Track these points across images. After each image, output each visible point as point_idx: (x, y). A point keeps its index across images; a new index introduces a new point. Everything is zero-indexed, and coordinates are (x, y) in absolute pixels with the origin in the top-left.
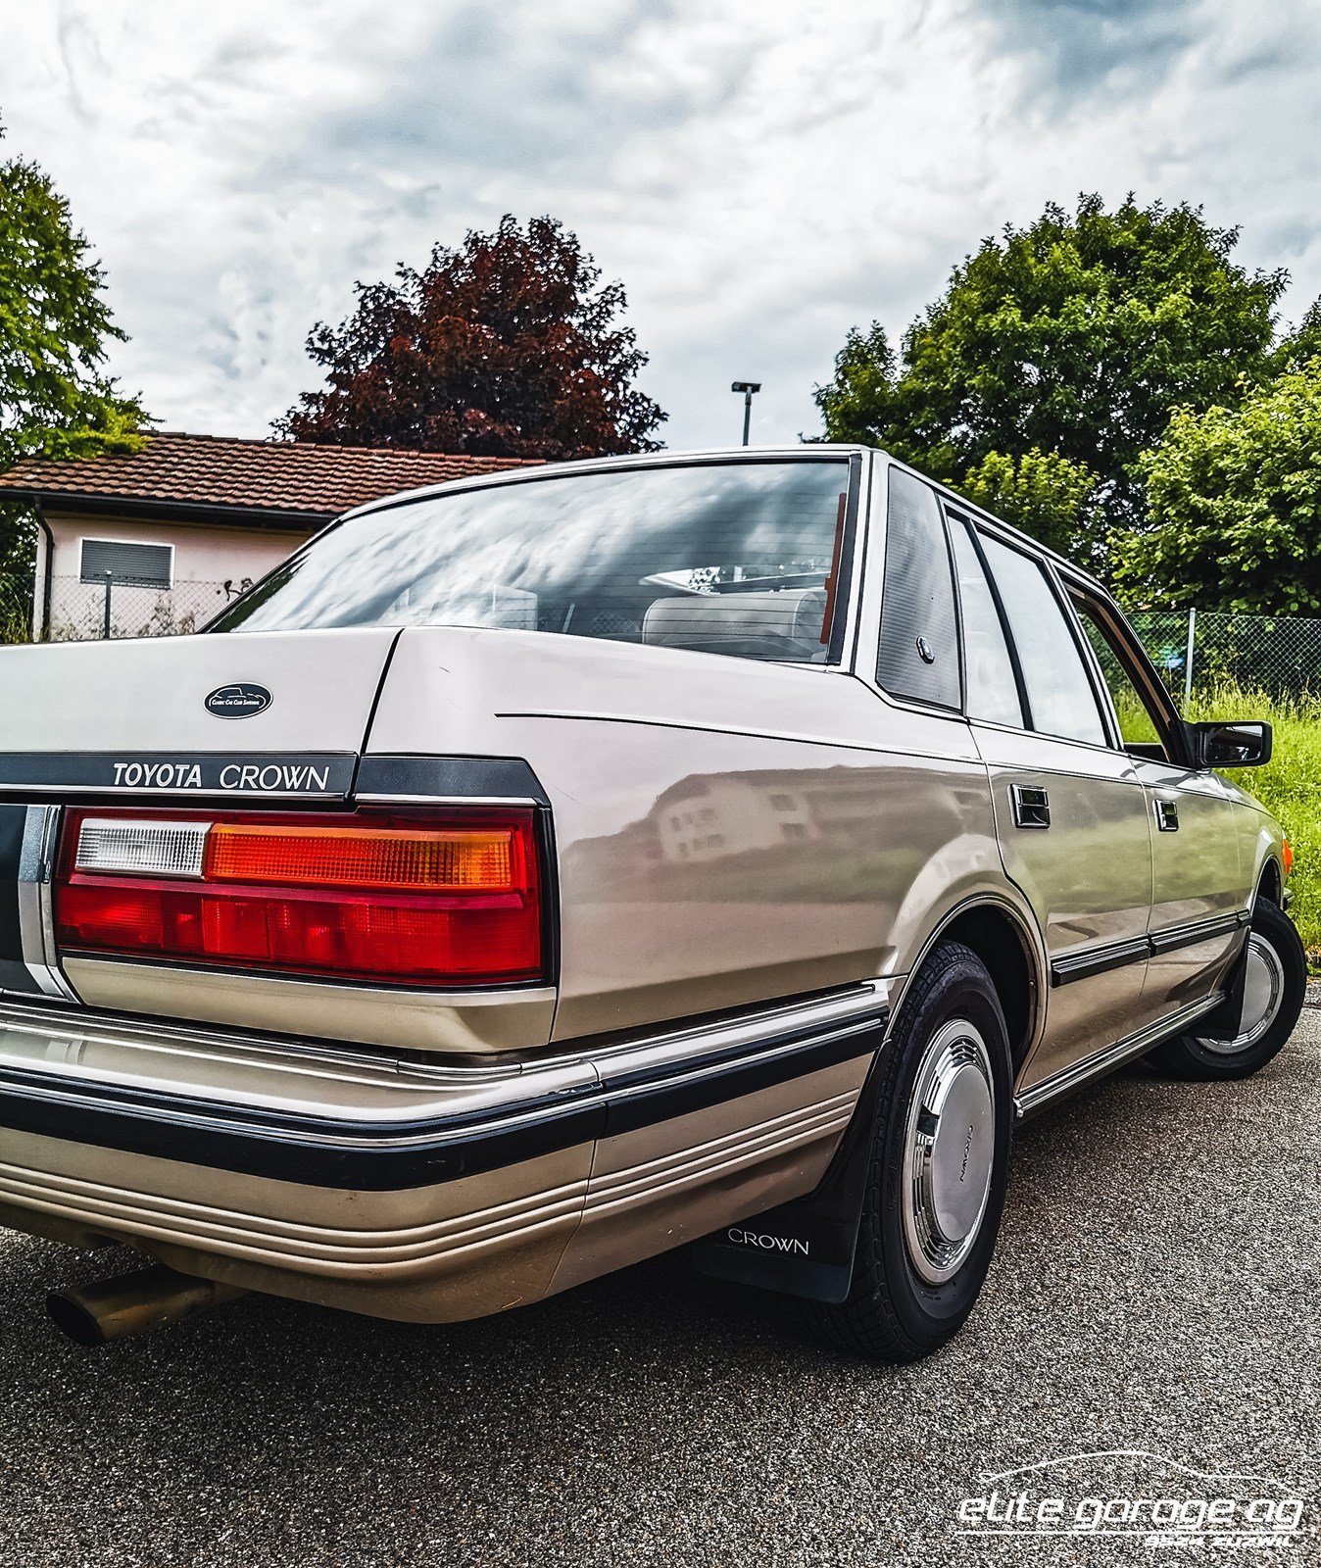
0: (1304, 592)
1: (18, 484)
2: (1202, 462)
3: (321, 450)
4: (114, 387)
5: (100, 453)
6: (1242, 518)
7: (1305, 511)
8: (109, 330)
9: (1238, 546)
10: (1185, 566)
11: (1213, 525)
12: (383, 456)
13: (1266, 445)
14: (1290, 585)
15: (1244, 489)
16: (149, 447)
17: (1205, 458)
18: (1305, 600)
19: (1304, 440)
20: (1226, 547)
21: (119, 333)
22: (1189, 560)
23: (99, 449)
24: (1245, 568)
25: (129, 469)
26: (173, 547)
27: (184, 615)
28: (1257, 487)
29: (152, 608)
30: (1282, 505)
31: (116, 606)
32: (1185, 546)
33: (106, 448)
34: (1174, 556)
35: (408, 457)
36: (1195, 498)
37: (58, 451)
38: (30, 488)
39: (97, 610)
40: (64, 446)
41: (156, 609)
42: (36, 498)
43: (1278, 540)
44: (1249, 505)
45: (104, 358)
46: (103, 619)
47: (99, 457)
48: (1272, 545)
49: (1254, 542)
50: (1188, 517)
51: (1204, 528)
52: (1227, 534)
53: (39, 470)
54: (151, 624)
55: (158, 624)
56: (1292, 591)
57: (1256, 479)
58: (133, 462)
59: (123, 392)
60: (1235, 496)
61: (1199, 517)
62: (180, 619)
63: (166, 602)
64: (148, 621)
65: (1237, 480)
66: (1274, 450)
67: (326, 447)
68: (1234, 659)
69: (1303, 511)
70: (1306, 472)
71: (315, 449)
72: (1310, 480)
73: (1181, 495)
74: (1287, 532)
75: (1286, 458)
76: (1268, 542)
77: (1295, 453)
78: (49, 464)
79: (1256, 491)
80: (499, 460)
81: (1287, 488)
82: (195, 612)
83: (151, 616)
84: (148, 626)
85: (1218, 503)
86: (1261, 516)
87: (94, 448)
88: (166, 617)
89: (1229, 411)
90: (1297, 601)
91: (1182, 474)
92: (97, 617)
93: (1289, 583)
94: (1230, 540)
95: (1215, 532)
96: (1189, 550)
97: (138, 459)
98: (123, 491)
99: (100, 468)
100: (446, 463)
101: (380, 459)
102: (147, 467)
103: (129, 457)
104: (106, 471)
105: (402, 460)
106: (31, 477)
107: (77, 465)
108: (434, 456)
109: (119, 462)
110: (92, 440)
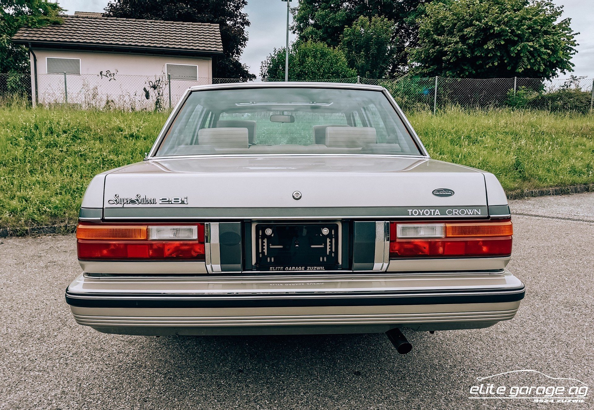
0: (470, 68)
1: (22, 38)
2: (437, 23)
3: (128, 21)
5: (49, 25)
6: (450, 43)
9: (449, 53)
10: (431, 60)
11: (440, 45)
12: (151, 22)
13: (458, 18)
14: (466, 66)
15: (451, 33)
16: (66, 22)
17: (438, 21)
18: (471, 71)
19: (470, 16)
20: (445, 53)
22: (432, 57)
23: (48, 23)
24: (451, 61)
25: (61, 31)
26: (80, 59)
27: (93, 87)
28: (455, 33)
29: (81, 85)
30: (463, 39)
31: (68, 84)
32: (431, 53)
33: (51, 23)
34: (428, 56)
35: (160, 23)
36: (435, 36)
38: (26, 40)
39: (62, 86)
40: (35, 22)
41: (83, 85)
42: (30, 44)
43: (462, 51)
44: (453, 39)
46: (64, 89)
47: (48, 26)
49: (455, 52)
50: (432, 43)
51: (438, 47)
52: (446, 49)
53: (27, 32)
54: (82, 90)
55: (84, 90)
56: (466, 68)
57: (455, 30)
58: (61, 28)
60: (447, 35)
61: (436, 43)
62: (92, 88)
63: (86, 82)
64: (80, 88)
65: (448, 30)
66: (461, 19)
67: (130, 19)
68: (450, 93)
69: (470, 41)
70: (471, 28)
71: (126, 20)
72: (473, 31)
73: (430, 35)
74: (465, 48)
75: (465, 23)
76: (459, 52)
77: (468, 20)
78: (31, 29)
79: (455, 34)
81: (465, 33)
82: (97, 85)
83: (82, 87)
84: (80, 91)
85: (442, 38)
86: (457, 43)
87: (46, 23)
88: (87, 88)
89: (445, 5)
90: (468, 71)
91: (430, 27)
92: (62, 88)
93: (465, 65)
94: (446, 51)
95: (441, 48)
96: (433, 55)
97: (63, 27)
98: (61, 40)
99: (50, 31)
100: (175, 25)
101: (150, 24)
102: (67, 30)
103: (60, 26)
104: (53, 32)
105: (158, 24)
106: (25, 35)
107: (41, 30)
108: (170, 22)
109: (56, 28)
110: (45, 20)
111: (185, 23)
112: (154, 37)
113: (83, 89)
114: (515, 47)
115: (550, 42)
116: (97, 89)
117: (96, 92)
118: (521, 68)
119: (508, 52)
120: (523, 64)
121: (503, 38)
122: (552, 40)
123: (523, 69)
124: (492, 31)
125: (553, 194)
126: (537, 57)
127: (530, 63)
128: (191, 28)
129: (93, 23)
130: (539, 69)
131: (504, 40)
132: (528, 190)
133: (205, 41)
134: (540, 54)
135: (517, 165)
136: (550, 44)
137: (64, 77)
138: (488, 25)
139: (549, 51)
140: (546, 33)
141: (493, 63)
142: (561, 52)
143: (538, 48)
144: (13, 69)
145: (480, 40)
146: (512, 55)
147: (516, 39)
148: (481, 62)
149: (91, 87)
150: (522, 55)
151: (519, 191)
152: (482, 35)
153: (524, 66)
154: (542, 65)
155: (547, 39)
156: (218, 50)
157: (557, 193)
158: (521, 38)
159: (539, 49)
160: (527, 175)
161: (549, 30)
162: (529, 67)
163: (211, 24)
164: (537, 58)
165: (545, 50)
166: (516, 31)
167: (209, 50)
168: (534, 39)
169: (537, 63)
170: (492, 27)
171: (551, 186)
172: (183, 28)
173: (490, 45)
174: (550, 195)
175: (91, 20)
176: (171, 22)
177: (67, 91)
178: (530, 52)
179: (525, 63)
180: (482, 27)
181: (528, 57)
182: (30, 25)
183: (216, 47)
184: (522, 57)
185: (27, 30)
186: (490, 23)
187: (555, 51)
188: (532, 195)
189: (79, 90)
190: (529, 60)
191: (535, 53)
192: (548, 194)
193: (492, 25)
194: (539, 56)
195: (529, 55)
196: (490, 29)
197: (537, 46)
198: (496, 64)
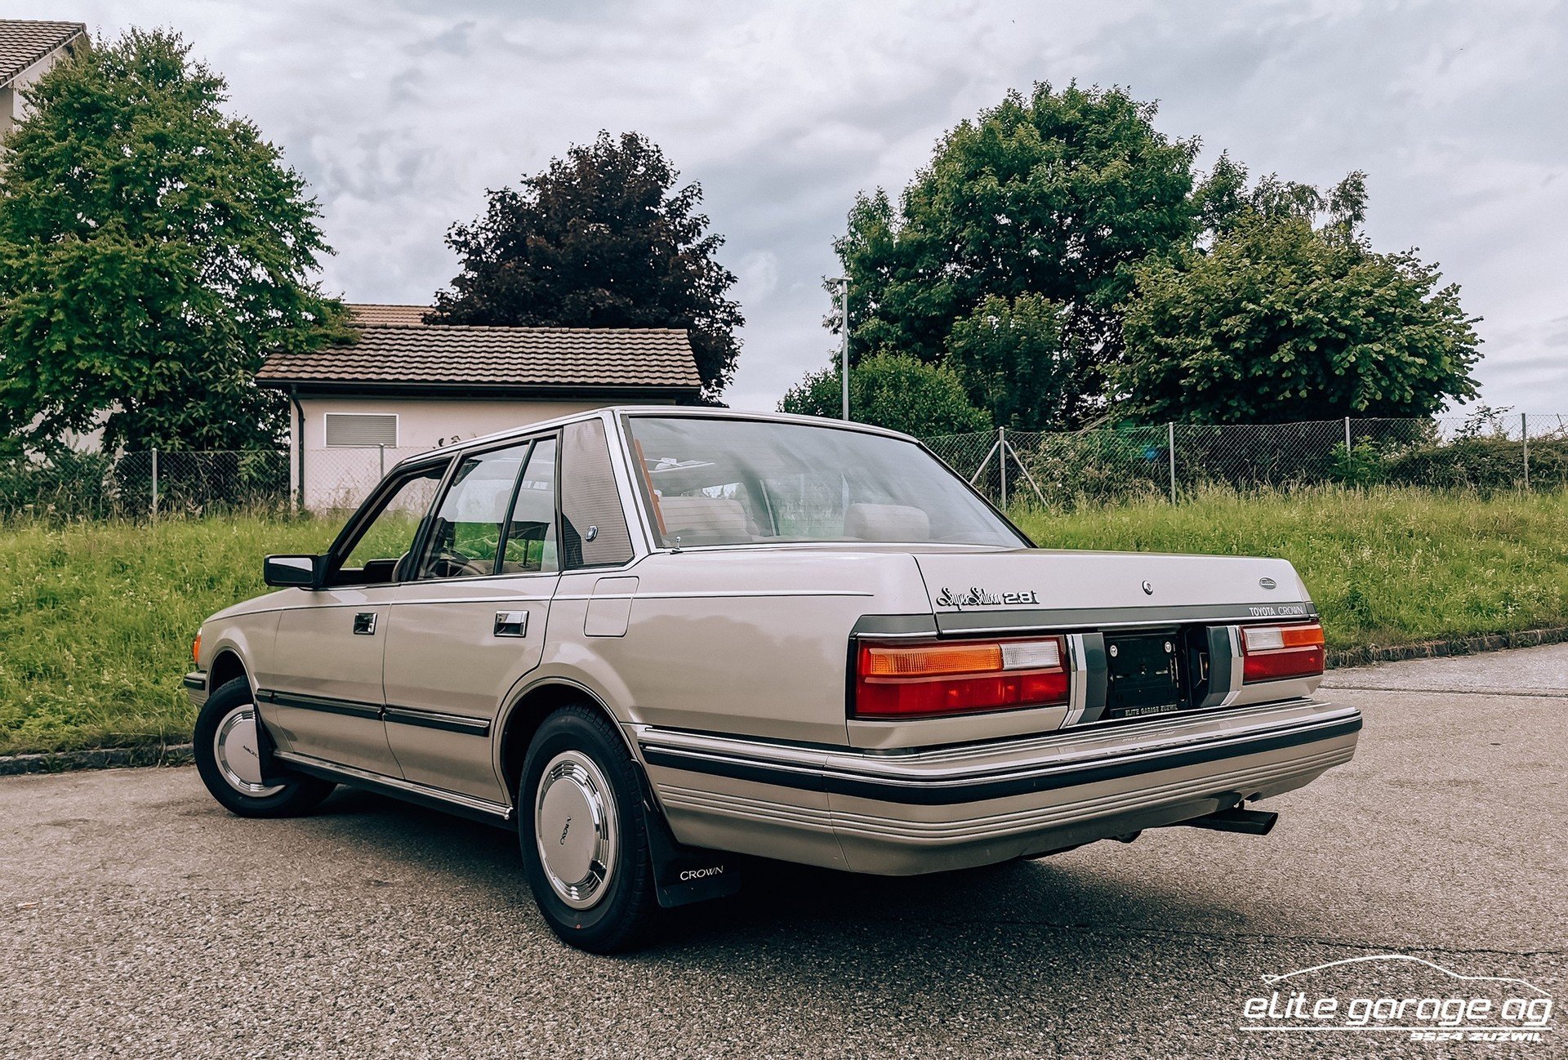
0: (1243, 403)
1: (277, 375)
2: (1162, 309)
3: (494, 331)
5: (329, 345)
6: (1195, 352)
7: (1238, 345)
9: (1194, 372)
10: (1156, 386)
11: (1173, 356)
12: (543, 333)
13: (1207, 297)
14: (1233, 398)
15: (1194, 330)
16: (364, 338)
17: (1162, 307)
18: (1245, 409)
19: (1234, 292)
20: (1184, 373)
21: (329, 249)
22: (1158, 382)
23: (326, 342)
24: (1200, 388)
25: (356, 358)
26: (396, 415)
28: (1202, 328)
30: (1222, 341)
32: (1154, 373)
34: (1147, 380)
35: (561, 332)
36: (1157, 339)
38: (287, 378)
40: (302, 342)
42: (293, 386)
43: (1222, 366)
44: (1198, 342)
45: (319, 269)
47: (328, 348)
48: (1218, 371)
49: (1205, 369)
50: (1154, 351)
51: (1166, 359)
52: (1186, 363)
53: (287, 363)
56: (1233, 402)
57: (1202, 322)
58: (355, 352)
60: (1187, 335)
61: (1163, 351)
65: (1187, 323)
66: (1213, 300)
67: (497, 328)
68: (1203, 457)
69: (1237, 345)
70: (1238, 316)
71: (489, 330)
72: (1242, 322)
73: (1148, 335)
74: (1228, 360)
75: (1222, 307)
76: (1215, 369)
77: (1228, 302)
78: (293, 357)
79: (1202, 332)
80: (632, 330)
81: (1224, 329)
85: (1175, 341)
86: (1207, 349)
89: (1177, 272)
90: (1238, 409)
91: (1146, 320)
93: (1231, 397)
94: (1187, 368)
95: (1175, 362)
96: (1158, 377)
97: (359, 349)
98: (360, 376)
99: (333, 358)
100: (592, 335)
101: (540, 335)
102: (369, 355)
103: (352, 347)
104: (339, 360)
105: (558, 335)
106: (283, 368)
107: (315, 356)
108: (581, 330)
109: (346, 352)
110: (321, 335)
111: (614, 330)
112: (552, 362)
114: (1344, 354)
115: (1421, 339)
118: (1362, 402)
119: (1328, 366)
120: (1365, 391)
121: (1313, 336)
122: (1423, 335)
123: (1366, 403)
124: (1284, 323)
125: (1433, 656)
126: (1395, 373)
127: (1380, 388)
128: (628, 341)
129: (420, 338)
130: (1402, 397)
131: (1316, 341)
132: (1376, 647)
133: (662, 367)
134: (1402, 368)
135: (1355, 597)
136: (1419, 345)
137: (379, 455)
138: (1276, 310)
139: (1419, 361)
140: (1408, 320)
141: (1295, 392)
142: (1448, 360)
143: (1396, 355)
144: (252, 441)
145: (1259, 344)
146: (1337, 372)
147: (1342, 336)
148: (1267, 390)
150: (1361, 371)
151: (1359, 649)
152: (1265, 332)
153: (1368, 396)
154: (1408, 388)
155: (1410, 334)
156: (690, 382)
157: (1440, 652)
158: (1353, 334)
159: (1398, 357)
160: (1375, 618)
161: (1415, 314)
162: (1379, 396)
163: (670, 330)
164: (1397, 376)
165: (1412, 358)
166: (1339, 320)
167: (672, 385)
168: (1380, 335)
169: (1397, 385)
170: (1284, 315)
171: (1428, 639)
172: (611, 341)
173: (1285, 353)
174: (1426, 656)
175: (415, 332)
178: (1376, 362)
179: (1369, 389)
180: (1263, 315)
181: (1373, 375)
182: (291, 347)
183: (685, 378)
184: (1361, 375)
185: (285, 358)
186: (1278, 306)
187: (1433, 359)
188: (1389, 657)
190: (1376, 381)
191: (1386, 367)
192: (1421, 654)
193: (1285, 309)
194: (1400, 370)
195: (1376, 372)
196: (1280, 318)
197: (1393, 352)
198: (1303, 394)
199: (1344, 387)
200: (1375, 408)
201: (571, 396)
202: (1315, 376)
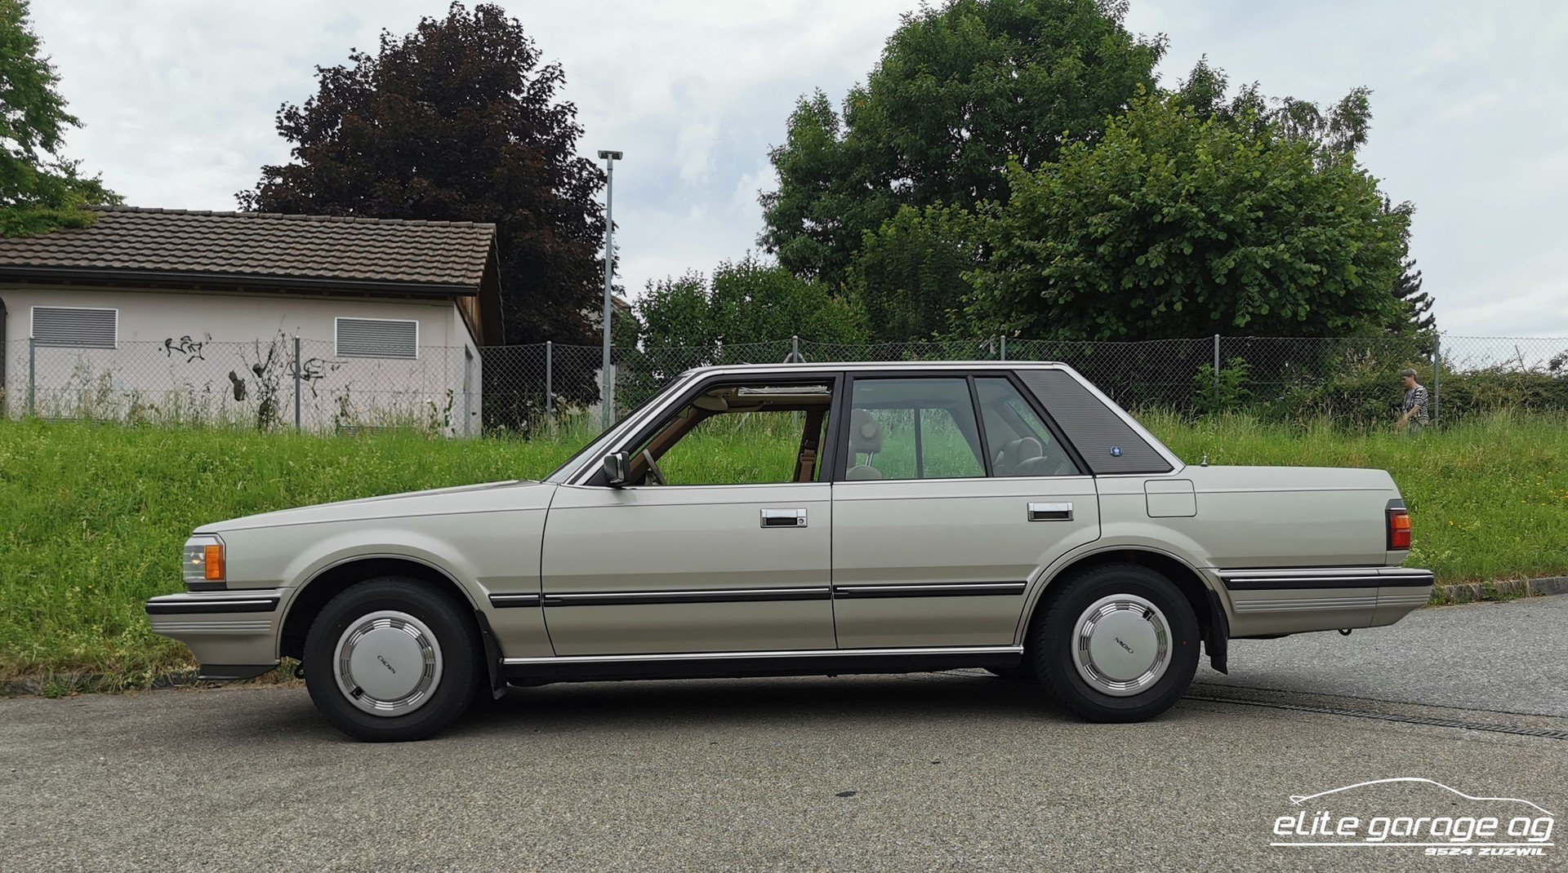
0: (1113, 321)
3: (263, 218)
4: (78, 169)
5: (52, 229)
6: (1054, 256)
7: (1103, 250)
8: (65, 118)
9: (1055, 283)
11: (1036, 263)
12: (321, 222)
14: (1102, 315)
15: (1061, 231)
16: (102, 222)
18: (1114, 327)
20: (1043, 282)
21: (73, 121)
23: (53, 226)
24: (1062, 302)
26: (117, 310)
27: (102, 372)
28: (1071, 230)
30: (1089, 243)
31: (39, 367)
32: (1016, 284)
33: (60, 223)
35: (344, 222)
36: (1018, 241)
37: (12, 229)
39: (23, 370)
40: (18, 224)
43: (1084, 276)
44: (1058, 245)
45: (63, 144)
46: (28, 379)
47: (51, 233)
48: (1080, 280)
49: (1065, 277)
50: (1019, 257)
51: (1029, 267)
52: (1045, 272)
54: (72, 381)
55: (78, 381)
57: (1070, 222)
58: (81, 237)
59: (85, 173)
60: (1054, 238)
61: (1027, 257)
62: (98, 375)
64: (69, 377)
65: (1055, 223)
66: (1082, 195)
69: (1101, 249)
70: (1105, 214)
72: (1110, 221)
73: (1012, 238)
74: (1092, 269)
75: (1092, 203)
76: (1076, 278)
77: (1099, 197)
79: (1070, 234)
80: (430, 223)
81: (1089, 229)
82: (112, 368)
83: (72, 374)
84: (69, 383)
85: (1041, 245)
86: (1070, 256)
87: (48, 225)
88: (86, 375)
92: (23, 377)
94: (1048, 277)
95: (1040, 270)
97: (88, 234)
98: (67, 263)
99: (51, 243)
100: (379, 226)
101: (317, 224)
103: (81, 232)
105: (338, 224)
107: (30, 241)
108: (369, 220)
109: (69, 237)
110: (51, 217)
111: (408, 222)
113: (76, 378)
114: (1223, 260)
115: (1320, 243)
116: (110, 377)
117: (108, 385)
118: (1243, 316)
119: (1207, 274)
120: (1249, 304)
121: (1188, 235)
122: (1323, 237)
123: (1248, 318)
124: (1158, 219)
126: (1288, 283)
127: (1267, 301)
128: (419, 234)
130: (1295, 314)
131: (1194, 242)
133: (443, 263)
134: (1296, 276)
136: (1318, 250)
138: (1149, 204)
139: (1316, 268)
140: (1310, 221)
141: (1170, 305)
142: (1353, 269)
143: (1289, 260)
145: (1131, 248)
146: (1217, 281)
147: (1222, 236)
148: (1142, 302)
149: (97, 373)
150: (1244, 280)
152: (1136, 232)
153: (1251, 310)
154: (1303, 302)
155: (1308, 237)
156: (470, 281)
158: (1235, 235)
159: (1291, 263)
161: (1318, 214)
162: (1265, 311)
163: (476, 225)
164: (1289, 287)
165: (1307, 265)
166: (1222, 215)
168: (1274, 238)
169: (1289, 298)
170: (1156, 209)
172: (398, 234)
173: (1155, 256)
176: (373, 219)
177: (36, 384)
178: (1265, 271)
179: (1253, 301)
180: (1130, 210)
181: (1261, 286)
183: (464, 276)
184: (1246, 285)
186: (1150, 199)
187: (1334, 266)
189: (66, 381)
190: (1264, 292)
191: (1274, 274)
193: (1159, 202)
194: (1292, 279)
195: (1264, 281)
196: (1152, 214)
197: (1286, 256)
198: (1178, 307)
199: (1227, 300)
200: (1259, 324)
201: (320, 293)
202: (1193, 285)
